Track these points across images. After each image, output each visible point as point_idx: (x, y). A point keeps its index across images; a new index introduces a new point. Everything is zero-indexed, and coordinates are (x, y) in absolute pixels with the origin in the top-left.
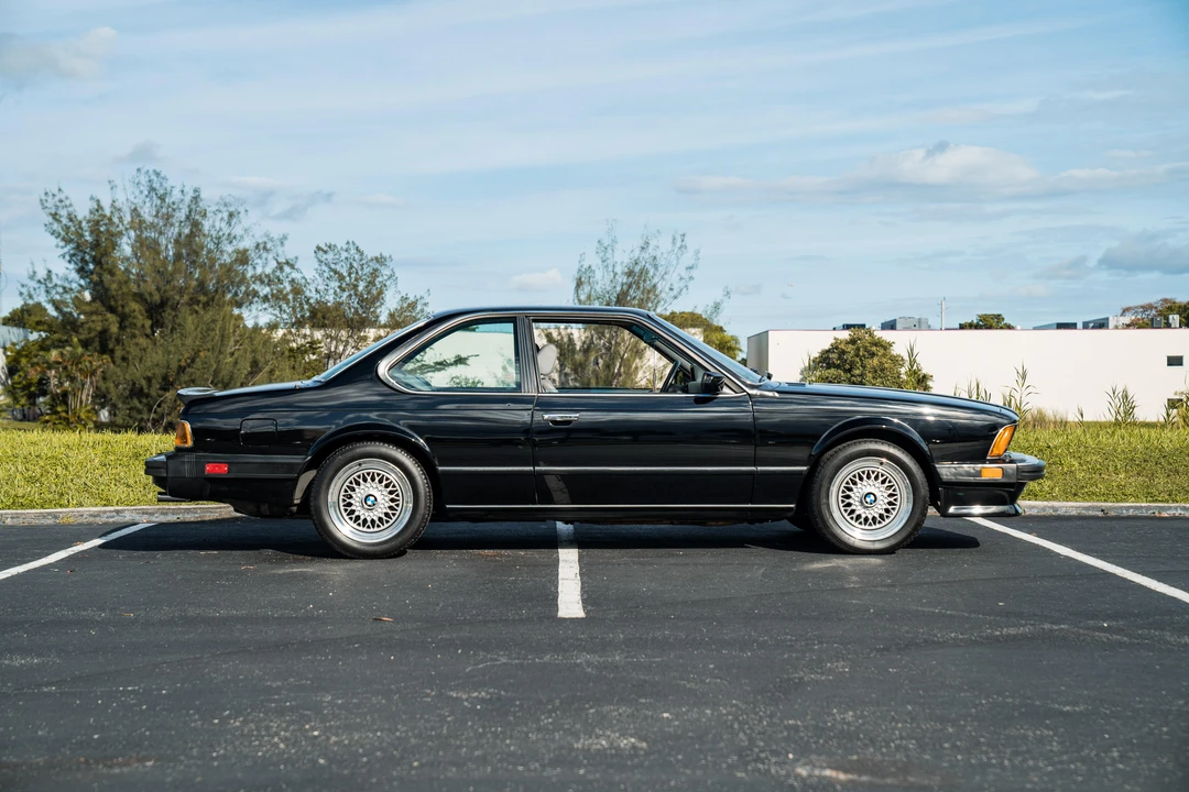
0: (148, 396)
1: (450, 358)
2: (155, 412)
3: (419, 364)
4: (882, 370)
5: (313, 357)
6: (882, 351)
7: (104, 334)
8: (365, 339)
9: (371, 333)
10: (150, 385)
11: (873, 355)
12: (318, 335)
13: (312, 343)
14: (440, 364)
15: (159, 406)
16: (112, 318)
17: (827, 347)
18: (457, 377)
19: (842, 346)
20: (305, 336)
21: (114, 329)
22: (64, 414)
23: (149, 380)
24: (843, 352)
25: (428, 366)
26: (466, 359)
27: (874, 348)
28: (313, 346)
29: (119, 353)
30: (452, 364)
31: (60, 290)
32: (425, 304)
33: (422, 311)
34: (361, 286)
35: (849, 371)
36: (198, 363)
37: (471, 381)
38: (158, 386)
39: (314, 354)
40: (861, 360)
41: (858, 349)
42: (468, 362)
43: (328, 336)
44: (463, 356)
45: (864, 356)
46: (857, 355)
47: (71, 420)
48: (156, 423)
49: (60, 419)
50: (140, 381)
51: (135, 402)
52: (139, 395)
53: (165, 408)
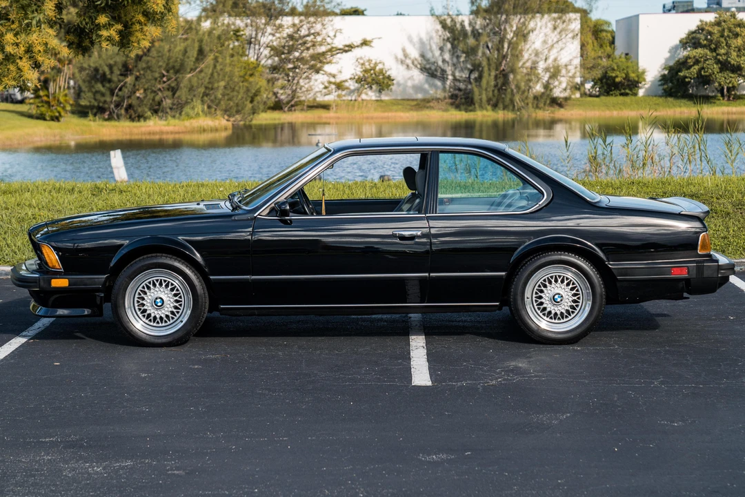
0: (110, 81)
1: (358, 41)
2: (117, 96)
3: (329, 47)
5: (237, 44)
8: (280, 26)
9: (287, 21)
10: (112, 72)
11: (737, 35)
12: (240, 23)
13: (236, 31)
14: (349, 46)
15: (120, 90)
17: (694, 28)
18: (361, 58)
19: (708, 27)
20: (229, 25)
22: (45, 98)
23: (111, 67)
24: (709, 33)
25: (337, 49)
26: (370, 42)
27: (737, 29)
28: (236, 34)
30: (358, 46)
35: (714, 50)
37: (374, 62)
38: (119, 73)
39: (237, 40)
40: (726, 40)
41: (723, 30)
42: (372, 44)
43: (249, 24)
44: (368, 38)
45: (728, 36)
46: (722, 36)
47: (52, 103)
48: (118, 105)
49: (42, 102)
50: (104, 68)
51: (100, 86)
52: (104, 79)
53: (126, 92)
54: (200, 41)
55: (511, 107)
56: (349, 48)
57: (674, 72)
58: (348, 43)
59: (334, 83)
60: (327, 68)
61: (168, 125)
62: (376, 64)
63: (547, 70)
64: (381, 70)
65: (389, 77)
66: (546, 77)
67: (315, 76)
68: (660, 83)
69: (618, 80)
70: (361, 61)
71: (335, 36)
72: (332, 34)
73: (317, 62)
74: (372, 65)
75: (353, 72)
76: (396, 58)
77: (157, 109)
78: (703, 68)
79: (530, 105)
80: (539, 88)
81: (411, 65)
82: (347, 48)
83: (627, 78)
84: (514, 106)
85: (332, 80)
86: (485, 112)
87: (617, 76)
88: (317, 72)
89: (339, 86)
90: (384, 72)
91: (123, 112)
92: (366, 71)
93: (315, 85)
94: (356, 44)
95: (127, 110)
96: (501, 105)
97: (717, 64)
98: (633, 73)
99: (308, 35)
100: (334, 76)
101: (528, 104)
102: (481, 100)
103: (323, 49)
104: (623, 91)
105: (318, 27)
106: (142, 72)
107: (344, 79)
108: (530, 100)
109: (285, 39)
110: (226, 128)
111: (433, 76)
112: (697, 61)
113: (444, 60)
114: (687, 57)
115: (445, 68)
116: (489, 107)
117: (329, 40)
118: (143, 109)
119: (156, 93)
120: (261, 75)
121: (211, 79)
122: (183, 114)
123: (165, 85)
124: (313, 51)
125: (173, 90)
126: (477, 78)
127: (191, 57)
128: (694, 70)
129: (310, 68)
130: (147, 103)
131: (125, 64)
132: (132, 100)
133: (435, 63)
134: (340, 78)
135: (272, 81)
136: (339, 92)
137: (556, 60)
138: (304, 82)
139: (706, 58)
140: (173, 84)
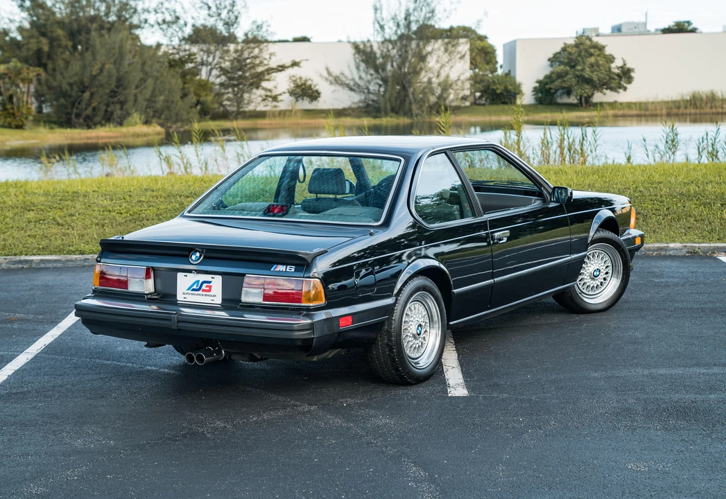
0: (70, 96)
1: (288, 62)
2: (77, 108)
3: (266, 67)
4: (598, 65)
5: (190, 65)
6: (598, 52)
7: (39, 52)
8: (228, 51)
9: (232, 47)
10: (72, 89)
11: (591, 55)
12: (195, 49)
13: (190, 55)
14: (281, 66)
15: (79, 103)
16: (44, 41)
17: (558, 49)
18: (294, 76)
19: (569, 50)
20: (185, 50)
21: (46, 48)
22: (11, 111)
23: (71, 85)
24: (570, 54)
25: (272, 69)
26: (299, 63)
27: (592, 50)
28: (190, 58)
29: (50, 66)
30: (289, 67)
31: (7, 21)
32: (269, 26)
33: (267, 30)
34: (224, 14)
35: (573, 67)
36: (105, 73)
37: (304, 79)
38: (77, 90)
39: (191, 63)
40: (582, 59)
41: (581, 51)
42: (301, 65)
43: (202, 50)
44: (297, 60)
45: (584, 56)
46: (579, 56)
47: (17, 114)
48: (78, 116)
49: (9, 113)
50: (65, 86)
51: (62, 101)
52: (65, 95)
53: (83, 105)
54: (144, 64)
55: (409, 114)
56: (282, 68)
57: (542, 85)
58: (281, 64)
59: (270, 97)
60: (264, 84)
61: (110, 131)
62: (306, 81)
63: (439, 84)
64: (310, 85)
65: (317, 91)
66: (438, 91)
67: (254, 91)
68: (533, 93)
69: (498, 91)
70: (294, 79)
71: (270, 58)
72: (267, 57)
73: (257, 80)
74: (303, 82)
75: (288, 87)
76: (321, 75)
77: (108, 119)
78: (565, 81)
79: (425, 113)
80: (433, 99)
81: (334, 81)
82: (280, 68)
83: (506, 90)
84: (412, 114)
85: (269, 94)
86: (389, 119)
87: (498, 89)
88: (257, 88)
89: (275, 98)
90: (312, 87)
91: (81, 121)
92: (297, 86)
93: (255, 100)
94: (287, 65)
95: (85, 120)
96: (401, 112)
97: (574, 78)
98: (511, 85)
99: (248, 58)
100: (270, 91)
101: (423, 112)
102: (386, 108)
103: (260, 69)
104: (503, 100)
105: (256, 51)
106: (95, 89)
107: (278, 93)
108: (425, 108)
109: (232, 61)
110: (158, 134)
111: (351, 89)
112: (560, 76)
113: (360, 78)
114: (552, 73)
115: (361, 83)
116: (393, 114)
117: (266, 62)
118: (98, 119)
119: (108, 105)
120: (211, 90)
121: (153, 94)
122: (125, 122)
123: (115, 99)
124: (253, 71)
125: (122, 103)
126: (385, 92)
127: (136, 76)
128: (558, 83)
129: (251, 84)
130: (101, 113)
131: (82, 83)
132: (89, 112)
133: (353, 79)
134: (275, 92)
135: (219, 95)
136: (275, 103)
137: (448, 76)
138: (246, 96)
139: (567, 73)
140: (122, 98)
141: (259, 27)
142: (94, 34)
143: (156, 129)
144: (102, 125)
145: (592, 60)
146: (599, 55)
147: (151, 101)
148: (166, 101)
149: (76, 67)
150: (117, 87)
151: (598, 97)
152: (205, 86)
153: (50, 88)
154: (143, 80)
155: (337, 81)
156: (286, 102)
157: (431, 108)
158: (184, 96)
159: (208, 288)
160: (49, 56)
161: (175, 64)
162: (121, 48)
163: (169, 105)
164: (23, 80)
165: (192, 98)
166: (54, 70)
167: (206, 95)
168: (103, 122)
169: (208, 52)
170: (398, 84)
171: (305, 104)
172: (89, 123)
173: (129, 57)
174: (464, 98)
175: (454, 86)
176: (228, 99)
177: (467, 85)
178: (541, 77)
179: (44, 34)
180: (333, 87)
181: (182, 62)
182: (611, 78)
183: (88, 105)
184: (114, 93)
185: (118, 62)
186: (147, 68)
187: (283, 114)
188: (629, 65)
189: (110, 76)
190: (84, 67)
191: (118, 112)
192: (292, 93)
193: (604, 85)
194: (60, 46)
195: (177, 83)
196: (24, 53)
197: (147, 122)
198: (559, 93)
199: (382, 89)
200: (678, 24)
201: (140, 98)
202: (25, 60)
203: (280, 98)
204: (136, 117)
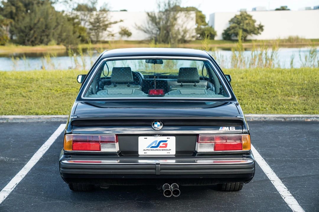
0: (25, 32)
1: (118, 20)
2: (28, 37)
3: (109, 22)
4: (250, 24)
5: (77, 20)
6: (249, 18)
7: (11, 13)
8: (93, 15)
9: (94, 13)
10: (26, 29)
11: (246, 19)
12: (79, 13)
16: (14, 8)
17: (233, 17)
18: (121, 26)
19: (237, 17)
20: (74, 14)
21: (14, 11)
23: (25, 27)
24: (238, 19)
25: (112, 23)
26: (123, 20)
27: (247, 17)
28: (77, 17)
29: (16, 19)
30: (119, 22)
35: (239, 24)
36: (40, 22)
38: (28, 29)
41: (242, 18)
43: (82, 14)
45: (244, 20)
47: (1, 39)
48: (28, 41)
50: (23, 28)
51: (21, 34)
52: (23, 32)
53: (30, 36)
54: (57, 19)
56: (116, 22)
57: (226, 32)
59: (111, 35)
60: (108, 29)
61: (42, 48)
62: (126, 28)
63: (183, 31)
64: (128, 30)
65: (130, 33)
66: (182, 33)
67: (104, 32)
72: (110, 17)
73: (105, 27)
75: (118, 31)
76: (133, 26)
77: (41, 42)
78: (235, 30)
80: (180, 37)
83: (211, 33)
85: (110, 33)
86: (161, 45)
87: (207, 33)
88: (105, 30)
89: (113, 35)
91: (30, 43)
92: (123, 30)
93: (104, 36)
96: (166, 42)
97: (239, 29)
98: (212, 31)
99: (101, 18)
100: (111, 32)
102: (160, 40)
103: (106, 23)
105: (105, 15)
106: (36, 29)
108: (176, 41)
109: (95, 19)
110: (63, 49)
111: (145, 32)
112: (233, 28)
113: (149, 27)
114: (230, 27)
115: (149, 29)
116: (163, 43)
117: (109, 20)
118: (37, 42)
119: (41, 36)
120: (85, 31)
121: (61, 32)
122: (49, 44)
123: (44, 34)
124: (103, 24)
125: (48, 36)
126: (160, 33)
127: (54, 24)
128: (232, 31)
129: (103, 29)
130: (38, 40)
131: (30, 27)
132: (33, 39)
133: (146, 28)
134: (113, 33)
135: (89, 33)
136: (113, 37)
137: (186, 27)
138: (100, 34)
139: (236, 27)
140: (47, 33)
141: (106, 5)
142: (35, 6)
143: (62, 48)
144: (39, 45)
145: (247, 21)
146: (250, 20)
147: (60, 35)
148: (67, 35)
149: (27, 19)
150: (46, 28)
151: (249, 37)
152: (82, 29)
153: (16, 28)
154: (57, 26)
155: (139, 28)
156: (117, 37)
157: (179, 41)
158: (74, 33)
159: (164, 145)
160: (16, 15)
161: (70, 20)
162: (47, 12)
163: (68, 37)
164: (4, 25)
165: (78, 34)
166: (18, 20)
167: (84, 33)
168: (39, 43)
169: (85, 15)
170: (165, 30)
171: (125, 38)
172: (33, 44)
173: (50, 16)
174: (193, 37)
175: (189, 32)
176: (93, 35)
177: (194, 31)
178: (225, 28)
179: (13, 5)
180: (138, 31)
181: (73, 19)
182: (255, 29)
183: (33, 36)
184: (44, 31)
185: (46, 18)
186: (59, 21)
187: (116, 42)
188: (262, 24)
189: (42, 24)
190: (31, 19)
191: (46, 40)
192: (120, 33)
193: (252, 32)
194: (20, 10)
195: (71, 28)
196: (5, 13)
197: (58, 44)
198: (233, 35)
199: (158, 32)
200: (282, 7)
201: (55, 34)
202: (5, 16)
203: (115, 35)
204: (53, 42)
